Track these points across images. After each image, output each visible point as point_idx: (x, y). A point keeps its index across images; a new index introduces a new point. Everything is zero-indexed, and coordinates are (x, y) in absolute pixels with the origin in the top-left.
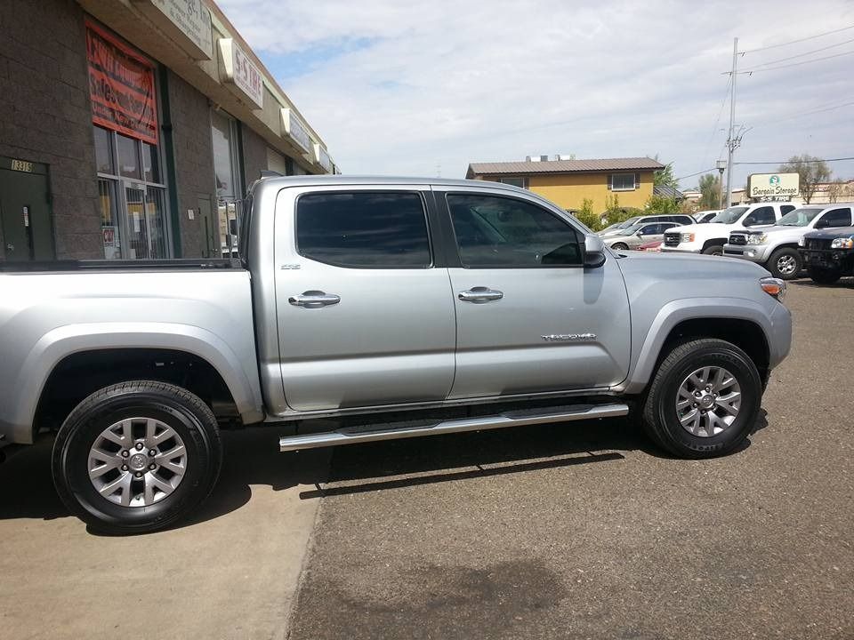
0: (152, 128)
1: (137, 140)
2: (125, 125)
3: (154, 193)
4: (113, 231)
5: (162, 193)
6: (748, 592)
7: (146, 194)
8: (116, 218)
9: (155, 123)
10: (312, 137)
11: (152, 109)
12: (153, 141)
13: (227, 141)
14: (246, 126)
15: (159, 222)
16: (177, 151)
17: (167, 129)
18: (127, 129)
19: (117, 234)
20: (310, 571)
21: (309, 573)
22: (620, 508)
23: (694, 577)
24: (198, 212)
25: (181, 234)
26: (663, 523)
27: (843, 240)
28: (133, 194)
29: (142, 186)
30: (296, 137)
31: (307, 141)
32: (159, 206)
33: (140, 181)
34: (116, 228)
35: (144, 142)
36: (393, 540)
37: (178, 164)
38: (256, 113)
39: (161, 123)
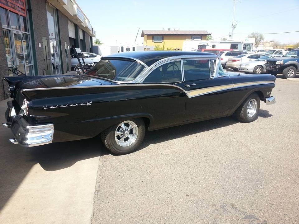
0: (24, 10)
1: (18, 14)
2: (13, 8)
3: (26, 37)
4: (10, 50)
5: (28, 36)
6: (261, 188)
7: (22, 36)
8: (11, 46)
9: (24, 8)
10: (85, 17)
11: (23, 2)
12: (25, 15)
13: (53, 17)
14: (60, 11)
15: (28, 48)
16: (34, 20)
17: (30, 10)
18: (14, 10)
19: (11, 51)
20: (99, 183)
21: (99, 185)
22: (211, 157)
23: (241, 183)
24: (42, 44)
25: (36, 52)
26: (227, 163)
27: (280, 62)
28: (17, 36)
29: (21, 33)
30: (79, 16)
31: (83, 18)
32: (27, 42)
33: (20, 31)
34: (11, 49)
35: (21, 15)
36: (130, 171)
37: (34, 25)
38: (64, 6)
39: (27, 8)
